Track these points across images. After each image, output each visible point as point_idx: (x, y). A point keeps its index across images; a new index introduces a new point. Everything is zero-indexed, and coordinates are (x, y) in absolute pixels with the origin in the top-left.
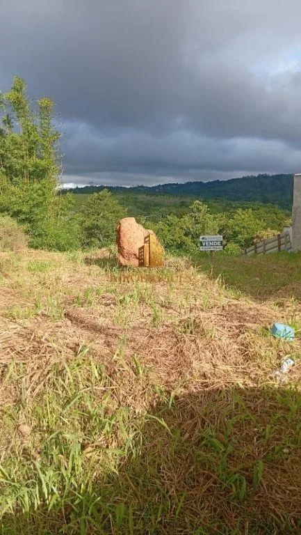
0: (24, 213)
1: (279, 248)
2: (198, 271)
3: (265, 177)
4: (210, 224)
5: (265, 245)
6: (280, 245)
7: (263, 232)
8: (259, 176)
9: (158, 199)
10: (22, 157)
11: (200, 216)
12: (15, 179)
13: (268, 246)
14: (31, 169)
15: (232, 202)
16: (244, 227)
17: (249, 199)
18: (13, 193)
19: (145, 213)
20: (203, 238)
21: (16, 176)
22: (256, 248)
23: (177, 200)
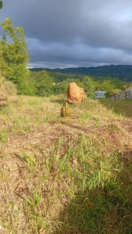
0: (14, 79)
1: (126, 97)
2: (104, 106)
3: (113, 66)
4: (92, 86)
5: (119, 96)
6: (126, 96)
7: (114, 91)
8: (110, 65)
9: (66, 75)
10: (13, 54)
11: (87, 83)
12: (10, 64)
13: (120, 96)
14: (17, 60)
15: (98, 77)
16: (106, 88)
17: (105, 76)
18: (9, 70)
19: (60, 81)
20: (97, 92)
21: (11, 63)
22: (115, 97)
23: (74, 75)
